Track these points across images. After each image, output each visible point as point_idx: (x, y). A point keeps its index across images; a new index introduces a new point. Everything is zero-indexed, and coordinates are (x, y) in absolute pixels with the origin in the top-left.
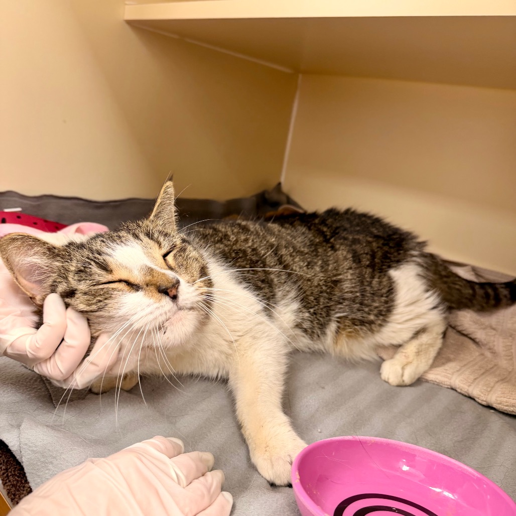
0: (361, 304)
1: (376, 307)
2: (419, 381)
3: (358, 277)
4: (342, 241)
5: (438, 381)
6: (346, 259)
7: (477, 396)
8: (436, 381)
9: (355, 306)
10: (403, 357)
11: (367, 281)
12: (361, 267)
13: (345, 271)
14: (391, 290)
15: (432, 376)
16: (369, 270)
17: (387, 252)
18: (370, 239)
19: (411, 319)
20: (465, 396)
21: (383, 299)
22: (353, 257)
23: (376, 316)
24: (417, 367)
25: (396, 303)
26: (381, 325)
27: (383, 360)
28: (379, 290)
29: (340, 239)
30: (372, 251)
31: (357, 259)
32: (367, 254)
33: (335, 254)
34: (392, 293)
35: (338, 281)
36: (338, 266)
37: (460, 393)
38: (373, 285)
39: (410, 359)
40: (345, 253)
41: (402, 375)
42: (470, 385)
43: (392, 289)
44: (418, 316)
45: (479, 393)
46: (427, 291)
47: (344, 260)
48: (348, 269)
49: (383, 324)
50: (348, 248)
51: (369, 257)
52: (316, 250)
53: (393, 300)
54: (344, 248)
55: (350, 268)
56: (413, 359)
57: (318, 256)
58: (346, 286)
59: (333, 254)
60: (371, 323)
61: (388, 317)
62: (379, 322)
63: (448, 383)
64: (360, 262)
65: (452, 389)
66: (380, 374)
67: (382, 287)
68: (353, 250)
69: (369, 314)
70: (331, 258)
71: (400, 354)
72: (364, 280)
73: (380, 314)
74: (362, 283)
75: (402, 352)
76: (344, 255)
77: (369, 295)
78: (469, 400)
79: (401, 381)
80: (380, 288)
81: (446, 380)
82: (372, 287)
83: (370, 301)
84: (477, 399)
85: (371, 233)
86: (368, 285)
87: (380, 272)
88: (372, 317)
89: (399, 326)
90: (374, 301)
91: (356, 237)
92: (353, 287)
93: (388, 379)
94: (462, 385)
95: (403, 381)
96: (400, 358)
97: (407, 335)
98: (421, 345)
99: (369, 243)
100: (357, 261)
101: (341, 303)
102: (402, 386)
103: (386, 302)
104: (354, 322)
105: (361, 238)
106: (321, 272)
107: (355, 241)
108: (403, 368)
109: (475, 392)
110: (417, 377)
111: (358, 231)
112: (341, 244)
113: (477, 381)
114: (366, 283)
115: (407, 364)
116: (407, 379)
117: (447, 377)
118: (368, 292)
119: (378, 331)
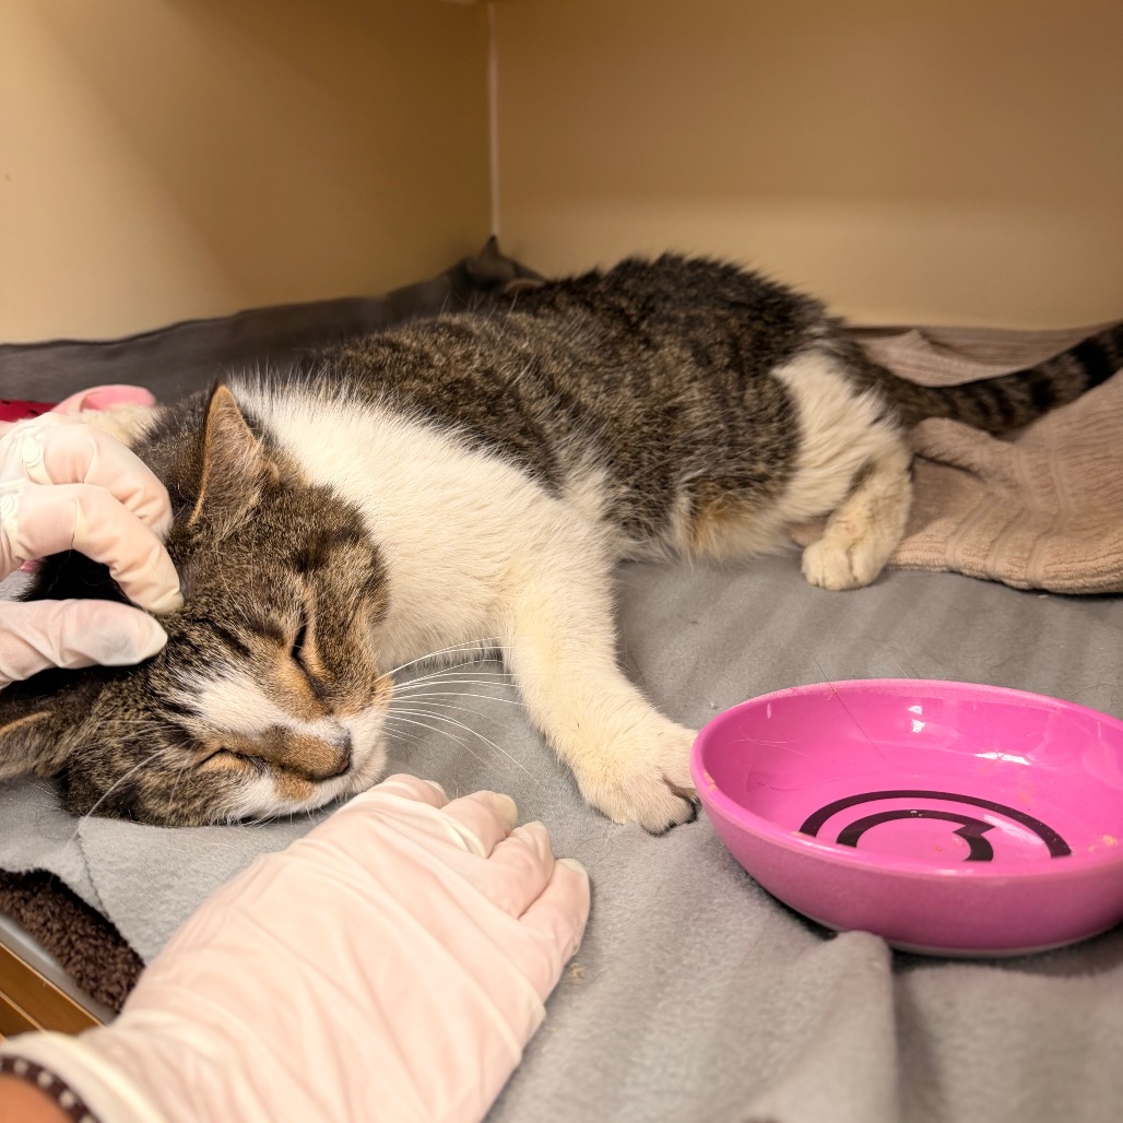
0: (731, 444)
1: (764, 446)
2: (886, 571)
3: (714, 393)
4: (665, 325)
5: (919, 562)
6: (681, 361)
7: (1006, 574)
8: (916, 565)
9: (720, 450)
10: (844, 532)
11: (734, 398)
12: (715, 372)
13: (686, 386)
14: (785, 408)
15: (905, 557)
16: (732, 375)
17: (763, 333)
18: (722, 313)
19: (838, 454)
20: (982, 580)
21: (775, 426)
22: (693, 355)
23: (768, 462)
24: (876, 546)
25: (801, 429)
26: (783, 479)
27: (801, 548)
28: (761, 410)
29: (661, 322)
30: (732, 336)
31: (702, 357)
32: (721, 343)
33: (657, 356)
34: (789, 412)
35: (676, 408)
36: (670, 378)
37: (969, 577)
38: (747, 404)
39: (858, 534)
40: (676, 350)
41: (851, 568)
42: (987, 555)
43: (787, 404)
44: (851, 445)
45: (1010, 567)
46: (857, 393)
47: (677, 365)
48: (690, 382)
49: (788, 474)
50: (680, 338)
51: (726, 349)
52: (615, 354)
53: (793, 425)
54: (672, 340)
55: (694, 379)
56: (866, 532)
57: (622, 365)
58: (693, 415)
59: (652, 356)
60: (763, 478)
61: (792, 461)
62: (778, 473)
63: (942, 562)
64: (710, 362)
65: (952, 572)
66: (804, 576)
67: (765, 403)
68: (691, 341)
69: (754, 462)
70: (652, 365)
71: (834, 526)
72: (728, 397)
73: (775, 456)
74: (724, 402)
75: (839, 522)
76: (675, 355)
77: (743, 424)
78: (992, 586)
79: (852, 580)
80: (763, 406)
81: (936, 555)
82: (745, 408)
83: (748, 436)
84: (1007, 581)
85: (723, 299)
86: (737, 406)
87: (754, 376)
88: (761, 468)
89: (820, 473)
90: (756, 435)
91: (694, 312)
92: (708, 415)
93: (824, 580)
94: (971, 559)
95: (855, 579)
96: (835, 535)
97: (839, 486)
98: (875, 501)
99: (721, 320)
100: (704, 361)
101: (690, 453)
102: (854, 587)
103: (782, 431)
104: (724, 483)
105: (703, 314)
106: (636, 397)
107: (692, 323)
108: (849, 553)
109: (1000, 565)
110: (880, 566)
111: (695, 298)
112: (666, 333)
113: (997, 544)
114: (732, 403)
115: (855, 543)
116: (861, 572)
117: (937, 550)
118: (740, 419)
119: (781, 493)
